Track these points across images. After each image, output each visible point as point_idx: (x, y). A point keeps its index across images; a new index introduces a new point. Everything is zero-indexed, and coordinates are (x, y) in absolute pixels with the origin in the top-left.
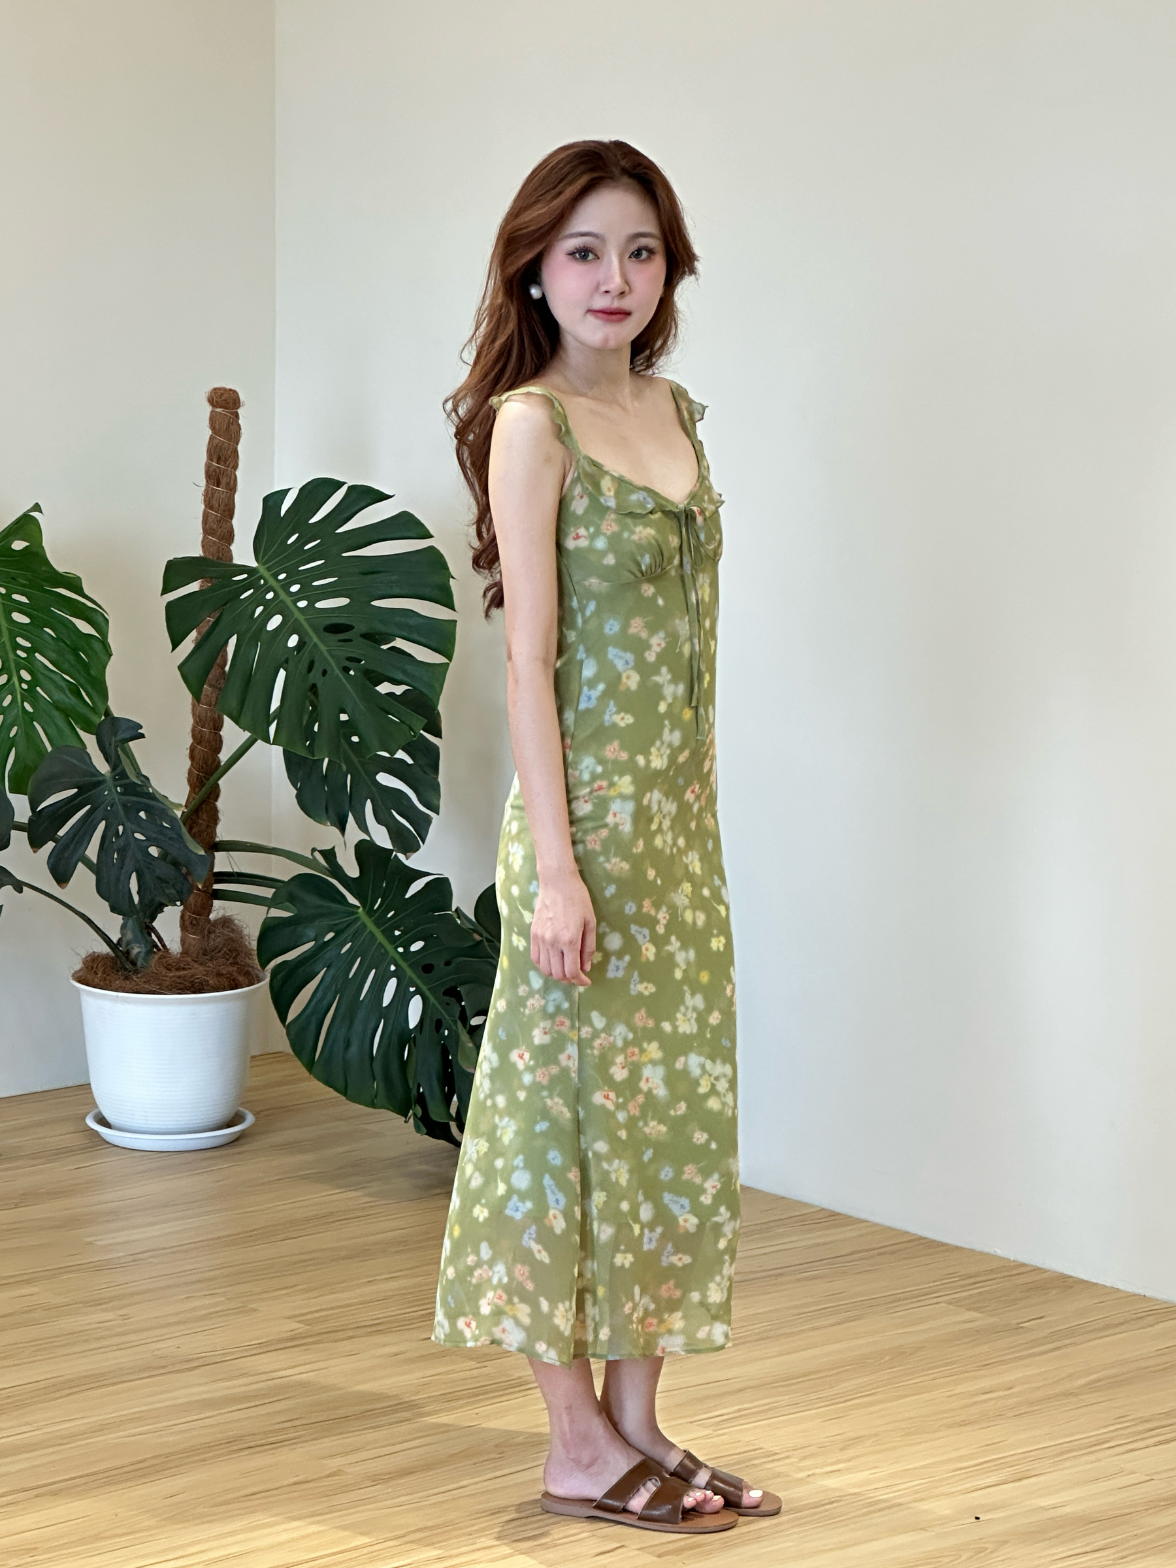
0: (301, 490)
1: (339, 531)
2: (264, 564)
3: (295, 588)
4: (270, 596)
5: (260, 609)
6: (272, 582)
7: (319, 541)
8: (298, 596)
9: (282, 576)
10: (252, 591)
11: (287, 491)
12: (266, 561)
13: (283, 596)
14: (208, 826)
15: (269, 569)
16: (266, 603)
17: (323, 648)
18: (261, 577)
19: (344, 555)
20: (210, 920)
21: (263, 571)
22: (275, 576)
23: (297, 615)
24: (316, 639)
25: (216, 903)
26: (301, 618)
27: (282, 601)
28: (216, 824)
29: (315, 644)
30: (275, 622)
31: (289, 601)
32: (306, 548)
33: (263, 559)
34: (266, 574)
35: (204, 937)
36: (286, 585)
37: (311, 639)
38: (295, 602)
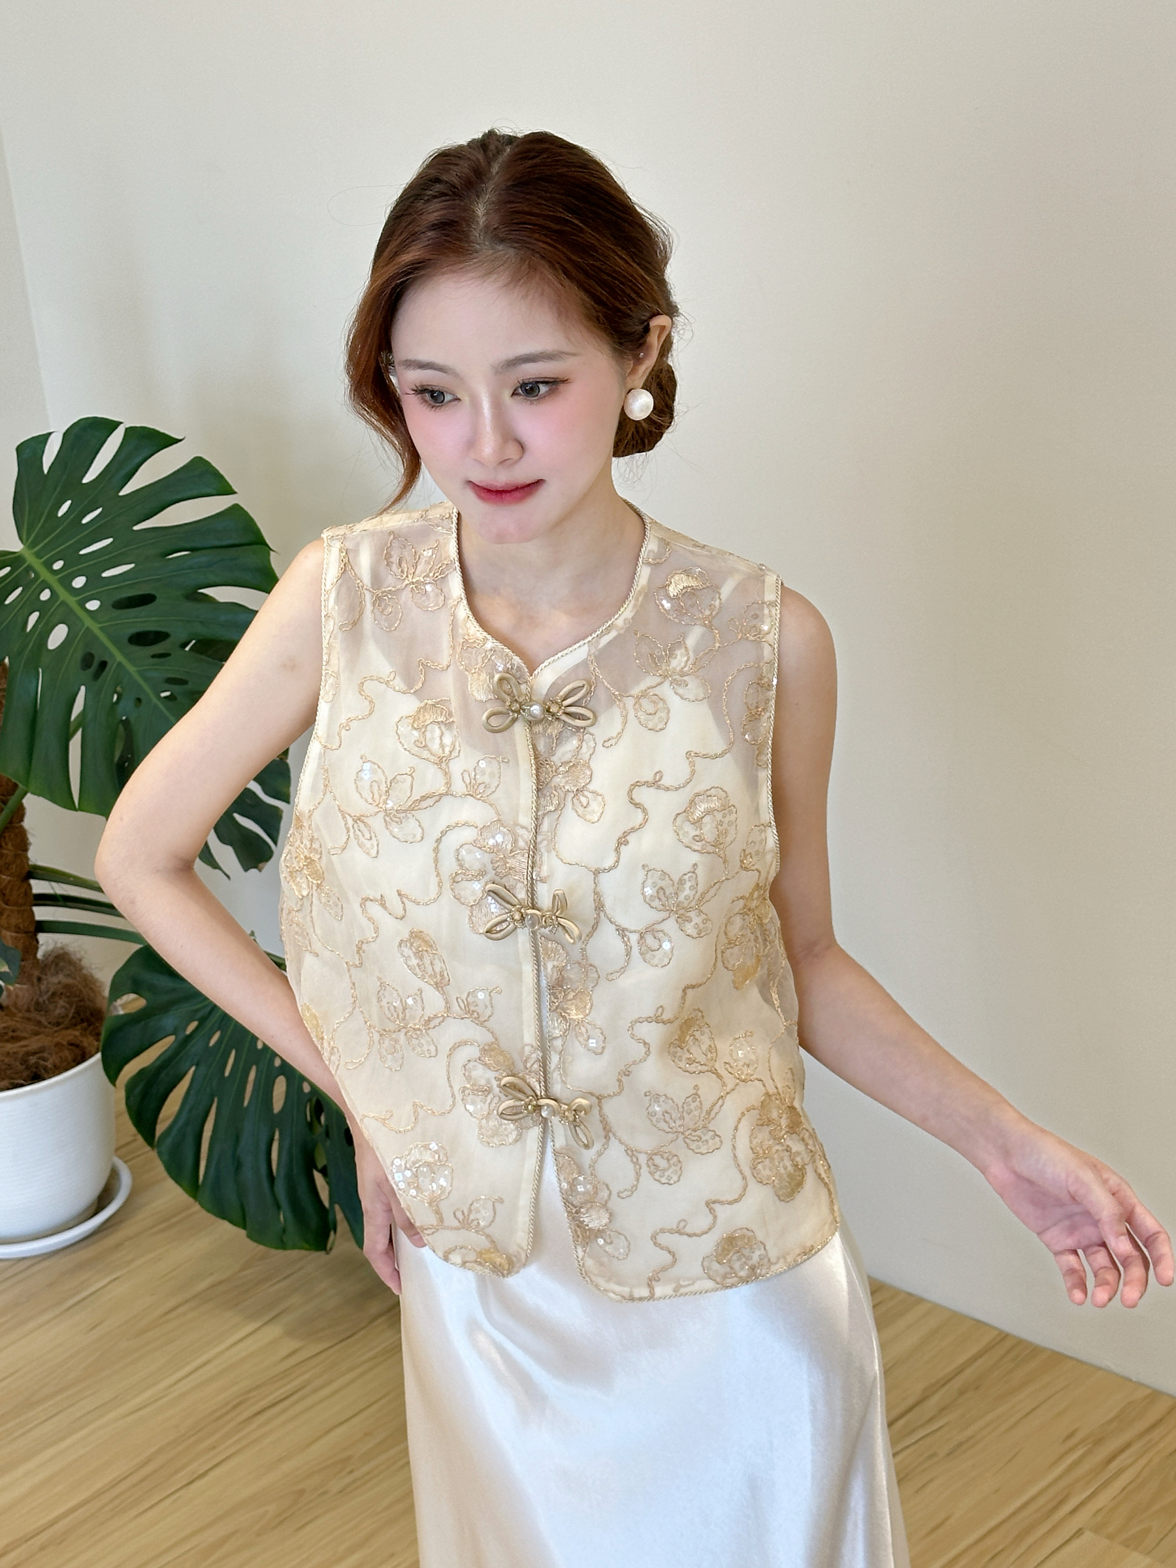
0: (64, 434)
1: (124, 492)
2: (31, 546)
3: (79, 582)
4: (45, 595)
5: (33, 618)
6: (45, 575)
7: (100, 510)
8: (83, 595)
9: (58, 565)
10: (20, 589)
11: (44, 439)
12: (35, 538)
13: (63, 595)
14: (16, 856)
15: (38, 555)
16: (43, 607)
17: (132, 669)
18: (30, 568)
19: (136, 528)
20: (38, 960)
21: (31, 559)
22: (48, 565)
23: (88, 622)
24: (119, 657)
25: (42, 937)
26: (95, 627)
27: (63, 603)
28: (26, 850)
29: (120, 664)
30: (58, 636)
31: (72, 601)
32: (85, 521)
33: (28, 539)
34: (36, 564)
35: (33, 985)
36: (66, 579)
37: (112, 656)
38: (82, 604)
